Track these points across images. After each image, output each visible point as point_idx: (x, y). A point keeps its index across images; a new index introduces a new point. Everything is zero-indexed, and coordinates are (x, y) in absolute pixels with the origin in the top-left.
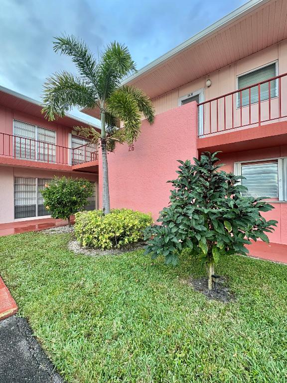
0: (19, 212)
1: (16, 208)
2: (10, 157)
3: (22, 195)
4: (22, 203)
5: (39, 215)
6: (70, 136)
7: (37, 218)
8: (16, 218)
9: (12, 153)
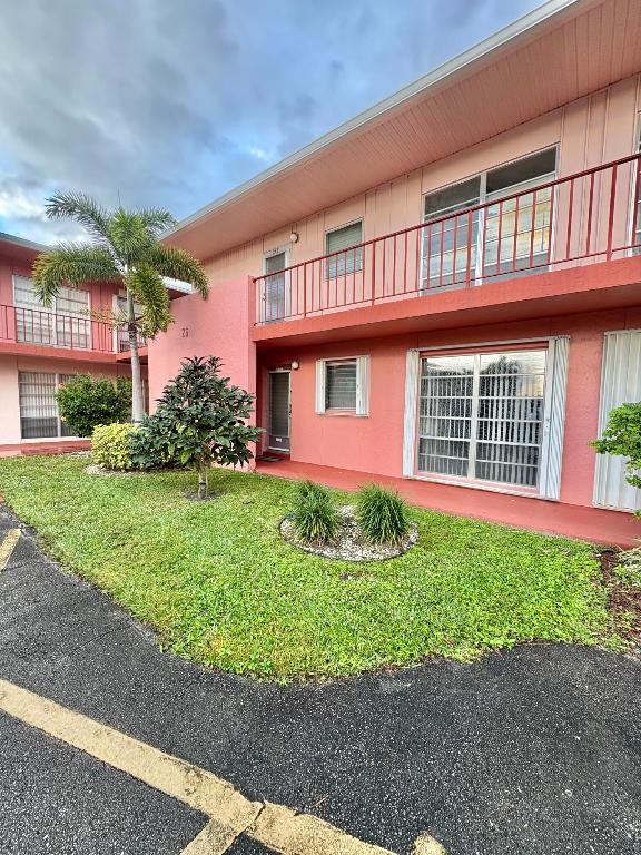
0: (28, 427)
1: (24, 421)
2: (7, 341)
3: (32, 402)
4: (33, 414)
5: (62, 435)
6: (115, 298)
7: (59, 439)
8: (23, 437)
9: (12, 334)
